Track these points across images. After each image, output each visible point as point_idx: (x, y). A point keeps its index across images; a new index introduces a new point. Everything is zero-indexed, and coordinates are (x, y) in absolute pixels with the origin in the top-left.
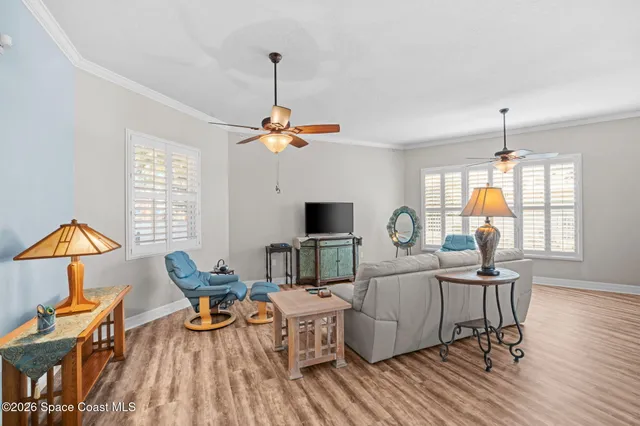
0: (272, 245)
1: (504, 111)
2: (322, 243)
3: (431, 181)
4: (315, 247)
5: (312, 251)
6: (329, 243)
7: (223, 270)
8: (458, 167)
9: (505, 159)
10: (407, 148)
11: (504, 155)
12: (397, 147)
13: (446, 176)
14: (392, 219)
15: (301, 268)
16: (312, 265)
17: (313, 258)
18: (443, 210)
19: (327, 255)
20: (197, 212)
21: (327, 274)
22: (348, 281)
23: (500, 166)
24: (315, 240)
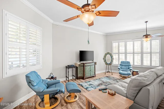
0: (68, 66)
1: (146, 22)
2: (86, 65)
3: (115, 45)
4: (84, 66)
5: (82, 67)
6: (88, 64)
7: (52, 78)
8: (124, 41)
9: (147, 37)
10: (107, 35)
11: (146, 36)
12: (104, 34)
13: (120, 43)
14: (104, 56)
15: (78, 73)
16: (82, 72)
17: (83, 70)
18: (119, 53)
19: (87, 69)
20: (40, 54)
21: (87, 75)
22: (93, 77)
23: (145, 39)
24: (84, 64)
